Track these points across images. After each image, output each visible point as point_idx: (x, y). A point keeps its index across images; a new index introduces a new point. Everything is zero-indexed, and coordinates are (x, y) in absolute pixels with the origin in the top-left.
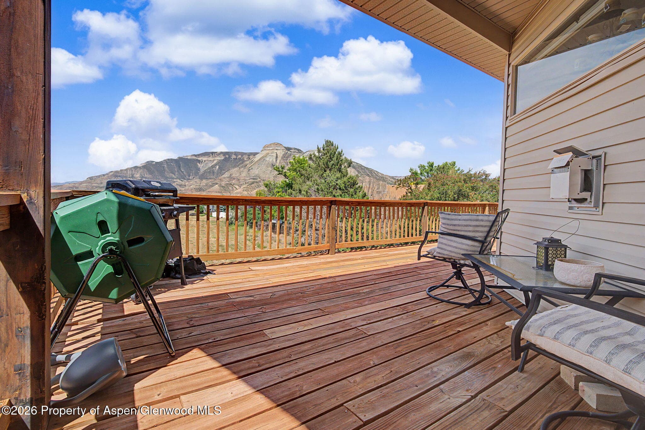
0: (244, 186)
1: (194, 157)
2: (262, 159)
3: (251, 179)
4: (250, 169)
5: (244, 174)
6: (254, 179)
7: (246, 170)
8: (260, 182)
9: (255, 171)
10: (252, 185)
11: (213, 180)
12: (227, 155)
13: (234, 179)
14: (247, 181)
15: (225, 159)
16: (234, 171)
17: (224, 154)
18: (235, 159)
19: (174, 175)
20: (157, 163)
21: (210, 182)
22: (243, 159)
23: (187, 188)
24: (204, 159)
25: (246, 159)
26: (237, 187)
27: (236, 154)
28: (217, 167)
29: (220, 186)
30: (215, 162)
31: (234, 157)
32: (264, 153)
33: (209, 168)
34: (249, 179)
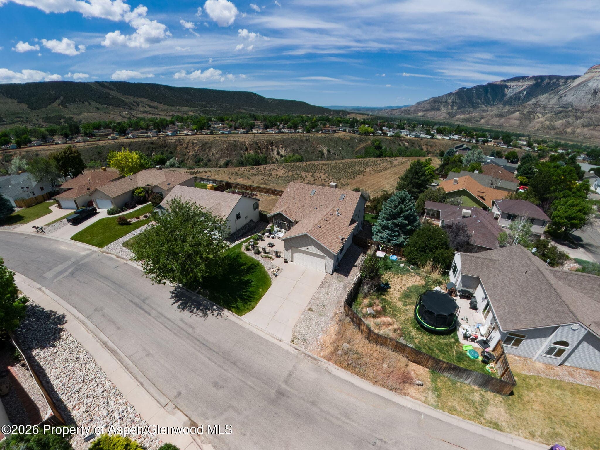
0: (549, 115)
1: (502, 83)
2: (585, 83)
3: (561, 107)
4: (563, 95)
5: (553, 102)
6: (564, 108)
7: (557, 97)
8: (570, 111)
9: (569, 98)
10: (559, 115)
11: (516, 107)
12: (539, 79)
13: (540, 106)
14: (555, 110)
15: (537, 85)
16: (543, 98)
17: (536, 78)
18: (548, 84)
19: (481, 100)
20: (468, 89)
21: (512, 108)
22: (558, 84)
23: (488, 113)
24: (512, 84)
25: (561, 84)
26: (540, 115)
27: (551, 77)
28: (525, 93)
29: (522, 113)
30: (524, 87)
31: (547, 81)
32: (588, 76)
33: (516, 94)
34: (558, 108)
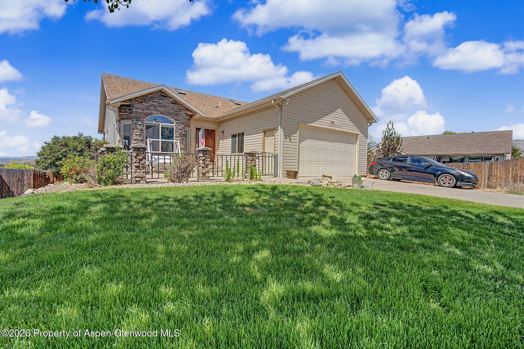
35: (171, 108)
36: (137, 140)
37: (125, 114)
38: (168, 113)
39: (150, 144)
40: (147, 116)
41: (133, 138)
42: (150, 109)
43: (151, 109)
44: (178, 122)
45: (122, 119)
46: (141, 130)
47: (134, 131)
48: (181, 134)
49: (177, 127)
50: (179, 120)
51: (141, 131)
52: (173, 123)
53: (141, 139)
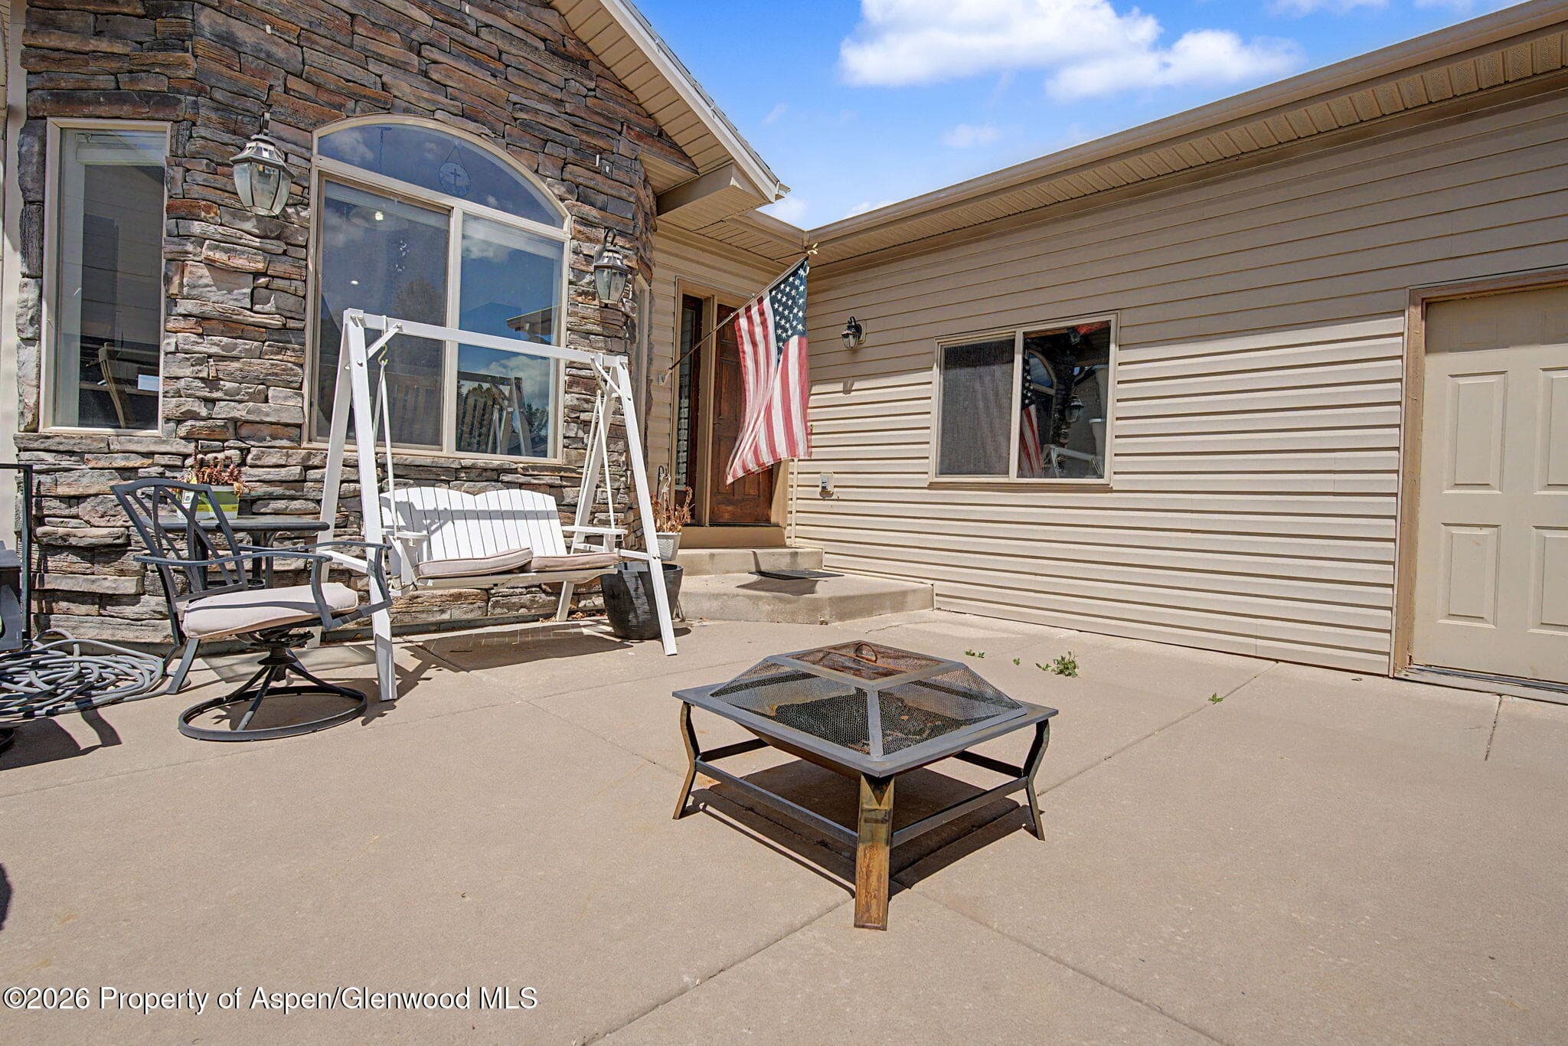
35: (543, 88)
36: (230, 326)
37: (94, 44)
38: (525, 125)
39: (373, 363)
40: (340, 107)
41: (185, 306)
42: (369, 55)
43: (380, 58)
44: (592, 213)
45: (68, 100)
46: (276, 230)
47: (197, 227)
48: (608, 312)
49: (589, 258)
50: (600, 199)
51: (277, 246)
52: (555, 220)
53: (276, 321)
